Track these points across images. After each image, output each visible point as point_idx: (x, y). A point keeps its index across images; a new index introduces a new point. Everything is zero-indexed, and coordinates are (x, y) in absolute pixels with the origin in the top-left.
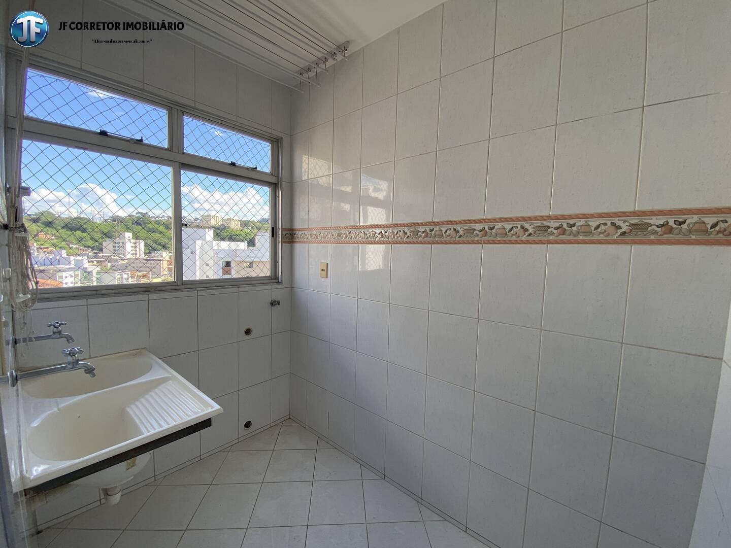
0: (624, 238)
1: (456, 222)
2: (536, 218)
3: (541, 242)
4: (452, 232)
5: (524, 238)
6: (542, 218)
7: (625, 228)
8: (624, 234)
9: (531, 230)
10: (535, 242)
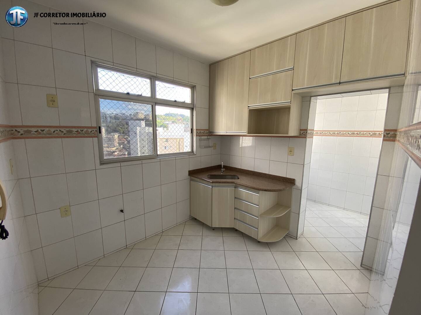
0: (371, 136)
1: (330, 131)
2: (352, 131)
3: (353, 136)
4: (329, 133)
5: (349, 135)
6: (353, 131)
7: (371, 134)
8: (371, 135)
9: (350, 134)
10: (351, 136)
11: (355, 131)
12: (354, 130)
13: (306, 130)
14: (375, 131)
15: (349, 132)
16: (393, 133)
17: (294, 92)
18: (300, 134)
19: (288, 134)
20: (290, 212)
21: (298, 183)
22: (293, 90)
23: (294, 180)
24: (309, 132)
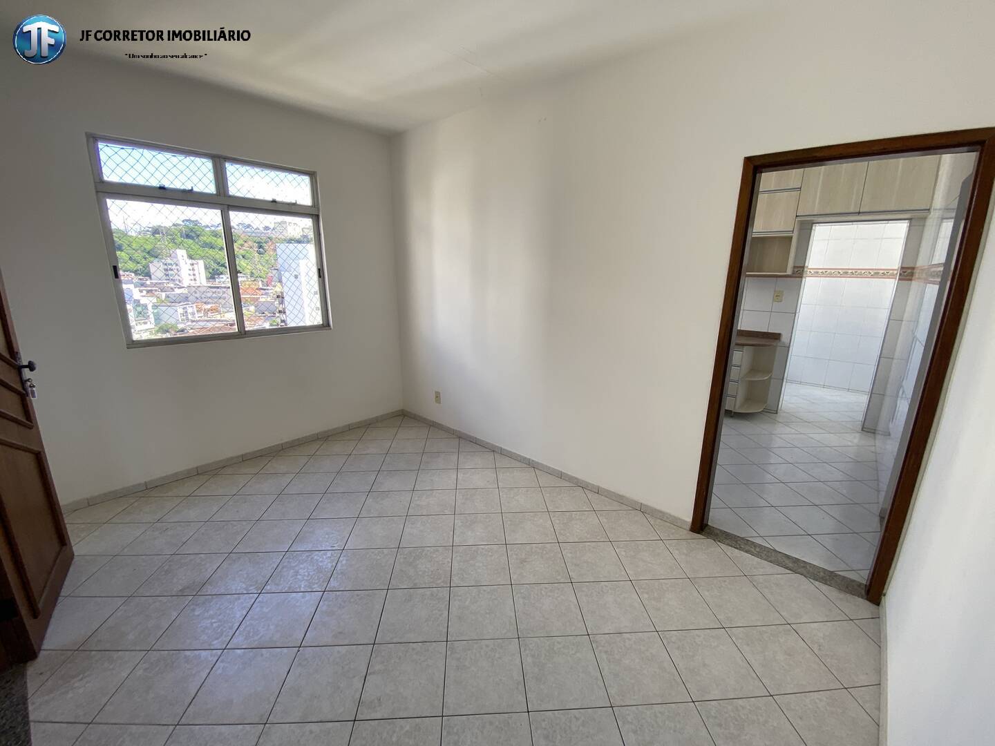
2: (844, 269)
3: (845, 277)
5: (839, 276)
10: (842, 277)
11: (849, 269)
12: (847, 267)
13: (803, 267)
14: (878, 269)
15: (840, 271)
16: (909, 271)
17: (799, 219)
18: (793, 273)
19: (786, 272)
20: (770, 378)
21: (784, 339)
22: (797, 216)
23: (779, 334)
24: (805, 269)
